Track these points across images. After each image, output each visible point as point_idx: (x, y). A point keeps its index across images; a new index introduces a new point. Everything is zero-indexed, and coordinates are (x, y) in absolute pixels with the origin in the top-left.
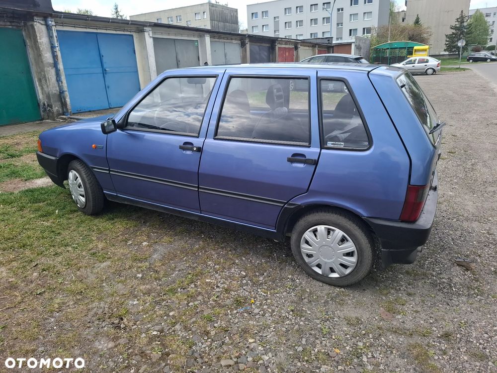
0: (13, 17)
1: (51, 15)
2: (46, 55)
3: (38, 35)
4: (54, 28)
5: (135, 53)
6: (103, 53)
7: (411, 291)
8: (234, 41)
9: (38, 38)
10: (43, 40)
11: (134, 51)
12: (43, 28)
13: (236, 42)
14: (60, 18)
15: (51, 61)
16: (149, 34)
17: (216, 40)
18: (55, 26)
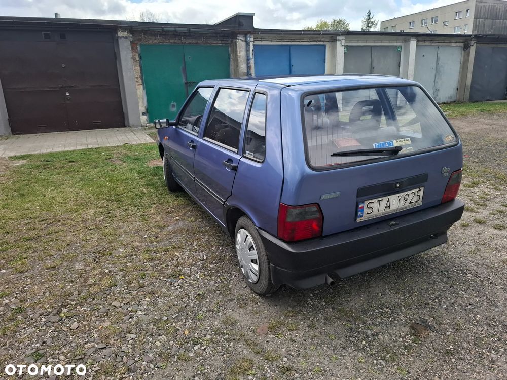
0: (224, 37)
1: (250, 33)
2: (242, 66)
3: (238, 50)
4: (251, 44)
5: (325, 62)
6: (293, 62)
8: (453, 44)
9: (238, 52)
10: (242, 54)
11: (325, 60)
12: (243, 44)
13: (457, 44)
14: (258, 34)
15: (245, 71)
16: (341, 43)
17: (427, 43)
18: (253, 41)
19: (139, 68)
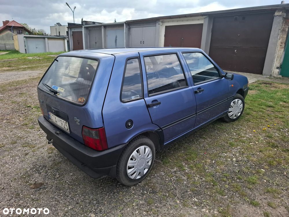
7: (50, 159)
19: (285, 36)
